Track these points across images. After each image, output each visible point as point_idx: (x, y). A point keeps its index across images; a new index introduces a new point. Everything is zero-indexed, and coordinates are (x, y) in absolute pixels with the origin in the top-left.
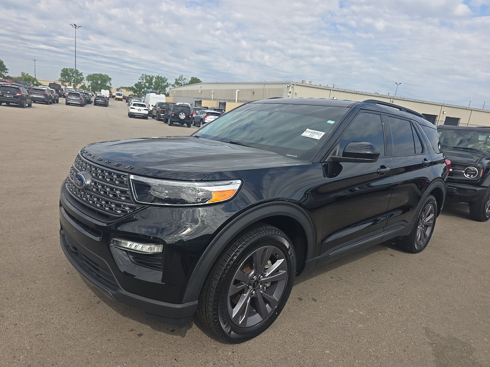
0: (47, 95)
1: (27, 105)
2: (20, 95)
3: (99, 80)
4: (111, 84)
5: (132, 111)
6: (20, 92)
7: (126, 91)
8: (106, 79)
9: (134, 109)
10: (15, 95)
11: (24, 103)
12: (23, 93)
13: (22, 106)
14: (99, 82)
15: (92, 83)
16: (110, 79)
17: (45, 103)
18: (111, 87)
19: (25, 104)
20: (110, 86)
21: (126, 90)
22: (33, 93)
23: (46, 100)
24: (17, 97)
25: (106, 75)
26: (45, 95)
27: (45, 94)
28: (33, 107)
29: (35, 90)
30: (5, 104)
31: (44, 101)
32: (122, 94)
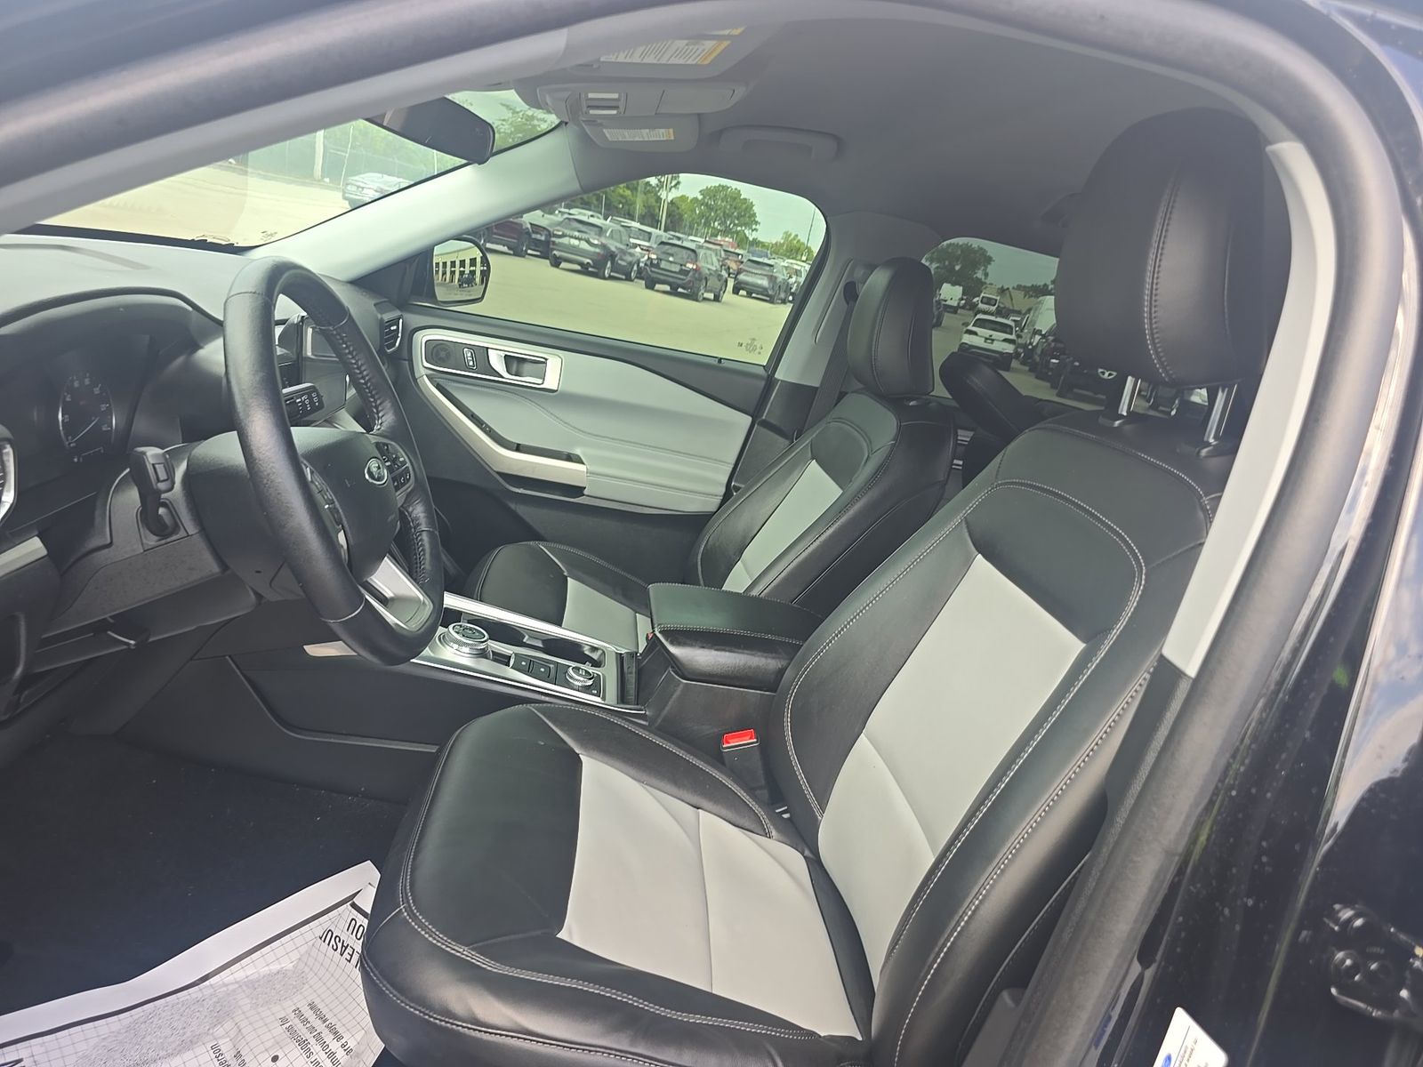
0: (776, 278)
1: (711, 296)
2: (695, 267)
3: (957, 261)
4: (986, 275)
5: (967, 339)
6: (695, 261)
7: (1022, 297)
8: (977, 259)
9: (975, 337)
10: (683, 268)
11: (699, 290)
12: (701, 264)
13: (693, 296)
14: (957, 268)
15: (937, 268)
16: (989, 260)
17: (768, 299)
18: (985, 283)
19: (702, 291)
20: (983, 280)
21: (1023, 293)
22: (747, 271)
23: (770, 292)
24: (686, 273)
25: (981, 249)
26: (772, 279)
27: (772, 276)
28: (726, 304)
29: (755, 265)
30: (667, 288)
31: (766, 293)
32: (996, 300)
